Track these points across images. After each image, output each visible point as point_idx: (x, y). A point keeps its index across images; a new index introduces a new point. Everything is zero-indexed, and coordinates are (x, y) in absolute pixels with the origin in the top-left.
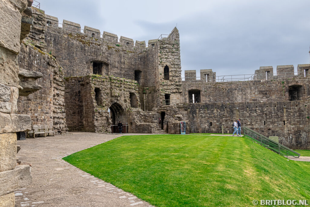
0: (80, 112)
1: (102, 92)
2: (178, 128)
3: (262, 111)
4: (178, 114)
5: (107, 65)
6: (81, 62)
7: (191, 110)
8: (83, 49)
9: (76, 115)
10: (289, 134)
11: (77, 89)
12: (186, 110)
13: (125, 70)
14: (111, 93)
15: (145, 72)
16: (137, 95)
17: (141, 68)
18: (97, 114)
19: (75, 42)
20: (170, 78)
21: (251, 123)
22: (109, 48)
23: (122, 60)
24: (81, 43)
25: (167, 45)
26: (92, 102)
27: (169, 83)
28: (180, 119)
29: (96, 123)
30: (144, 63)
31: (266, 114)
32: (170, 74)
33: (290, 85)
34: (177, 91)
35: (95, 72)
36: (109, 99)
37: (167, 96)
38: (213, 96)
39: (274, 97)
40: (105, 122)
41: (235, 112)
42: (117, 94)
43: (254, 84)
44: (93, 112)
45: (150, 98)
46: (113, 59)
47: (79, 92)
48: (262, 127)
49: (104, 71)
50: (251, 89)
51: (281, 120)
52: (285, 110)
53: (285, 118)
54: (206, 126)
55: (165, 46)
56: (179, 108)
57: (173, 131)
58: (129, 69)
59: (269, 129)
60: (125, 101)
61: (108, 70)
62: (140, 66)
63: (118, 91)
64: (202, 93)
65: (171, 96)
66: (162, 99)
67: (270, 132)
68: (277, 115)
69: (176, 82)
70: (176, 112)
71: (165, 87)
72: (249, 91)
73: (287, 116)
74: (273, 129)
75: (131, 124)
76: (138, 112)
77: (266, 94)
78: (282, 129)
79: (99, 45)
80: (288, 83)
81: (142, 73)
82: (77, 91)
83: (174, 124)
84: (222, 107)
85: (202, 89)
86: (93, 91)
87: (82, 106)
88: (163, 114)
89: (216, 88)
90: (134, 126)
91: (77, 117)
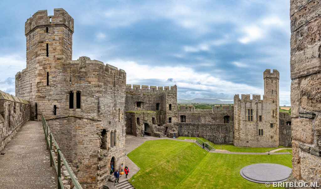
0: (131, 127)
1: (140, 119)
2: (172, 136)
3: (211, 128)
4: (174, 128)
5: (143, 103)
6: (132, 104)
7: (180, 126)
8: (132, 98)
9: (130, 128)
10: (221, 138)
11: (130, 117)
12: (178, 126)
13: (152, 104)
14: (144, 119)
15: (162, 104)
16: (156, 119)
17: (159, 102)
18: (138, 129)
19: (129, 95)
20: (172, 110)
21: (206, 133)
22: (144, 95)
23: (150, 100)
24: (132, 95)
25: (171, 94)
26: (136, 124)
27: (171, 112)
28: (174, 131)
29: (137, 133)
30: (161, 99)
31: (212, 129)
32: (172, 108)
33: (225, 115)
34: (175, 116)
35: (137, 106)
36: (143, 122)
37: (170, 119)
38: (191, 119)
39: (218, 121)
40: (141, 132)
41: (199, 127)
42: (146, 120)
43: (209, 114)
44: (136, 129)
45: (164, 117)
46: (146, 100)
47: (131, 118)
48: (211, 134)
49: (142, 106)
50: (208, 116)
51: (219, 132)
52: (220, 128)
53: (220, 131)
54: (186, 133)
55: (170, 94)
56: (175, 125)
57: (170, 137)
58: (154, 103)
59: (214, 136)
60: (150, 122)
61: (143, 105)
62: (159, 101)
63: (147, 118)
64: (186, 117)
65: (172, 118)
66: (168, 120)
67: (214, 137)
68: (217, 129)
69: (175, 112)
70: (172, 128)
71: (169, 114)
72: (207, 117)
73: (221, 130)
74: (215, 136)
75: (152, 132)
76: (156, 127)
77: (215, 119)
78: (219, 136)
79: (139, 95)
80: (224, 114)
81: (160, 105)
82: (130, 118)
83: (171, 133)
84: (194, 125)
85: (187, 115)
86: (136, 119)
87: (132, 124)
88: (167, 128)
89: (193, 115)
90: (153, 133)
91: (130, 129)
